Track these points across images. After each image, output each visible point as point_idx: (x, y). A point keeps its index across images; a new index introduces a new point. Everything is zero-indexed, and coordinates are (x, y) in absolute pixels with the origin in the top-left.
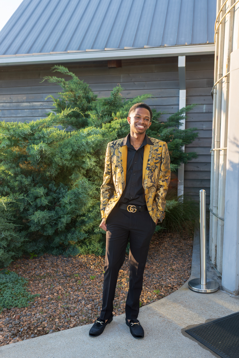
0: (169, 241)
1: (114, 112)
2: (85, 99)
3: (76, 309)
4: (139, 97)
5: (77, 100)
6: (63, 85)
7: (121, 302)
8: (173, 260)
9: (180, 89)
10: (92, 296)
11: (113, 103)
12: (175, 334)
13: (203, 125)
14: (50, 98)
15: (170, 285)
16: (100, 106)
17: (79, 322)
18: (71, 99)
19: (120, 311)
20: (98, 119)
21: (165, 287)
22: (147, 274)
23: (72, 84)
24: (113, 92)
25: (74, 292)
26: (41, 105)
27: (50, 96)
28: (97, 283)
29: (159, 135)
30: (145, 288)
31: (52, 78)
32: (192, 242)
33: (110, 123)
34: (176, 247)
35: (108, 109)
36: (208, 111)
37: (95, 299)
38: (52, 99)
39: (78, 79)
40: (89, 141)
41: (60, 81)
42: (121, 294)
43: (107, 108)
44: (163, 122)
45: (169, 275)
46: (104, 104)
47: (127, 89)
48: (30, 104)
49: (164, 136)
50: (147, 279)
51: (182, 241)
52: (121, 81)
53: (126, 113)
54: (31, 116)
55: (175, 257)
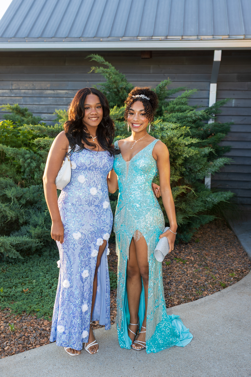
0: (211, 231)
3: (171, 290)
6: (108, 76)
7: (206, 283)
8: (225, 248)
10: (178, 279)
13: (231, 119)
15: (239, 270)
19: (210, 291)
21: (236, 271)
26: (66, 93)
28: (174, 268)
29: (202, 129)
31: (99, 68)
32: (232, 232)
34: (221, 236)
36: (237, 106)
37: (182, 281)
42: (202, 277)
47: (157, 80)
48: (54, 91)
50: (215, 264)
51: (223, 231)
52: (151, 72)
53: (177, 107)
54: (55, 104)
55: (226, 245)
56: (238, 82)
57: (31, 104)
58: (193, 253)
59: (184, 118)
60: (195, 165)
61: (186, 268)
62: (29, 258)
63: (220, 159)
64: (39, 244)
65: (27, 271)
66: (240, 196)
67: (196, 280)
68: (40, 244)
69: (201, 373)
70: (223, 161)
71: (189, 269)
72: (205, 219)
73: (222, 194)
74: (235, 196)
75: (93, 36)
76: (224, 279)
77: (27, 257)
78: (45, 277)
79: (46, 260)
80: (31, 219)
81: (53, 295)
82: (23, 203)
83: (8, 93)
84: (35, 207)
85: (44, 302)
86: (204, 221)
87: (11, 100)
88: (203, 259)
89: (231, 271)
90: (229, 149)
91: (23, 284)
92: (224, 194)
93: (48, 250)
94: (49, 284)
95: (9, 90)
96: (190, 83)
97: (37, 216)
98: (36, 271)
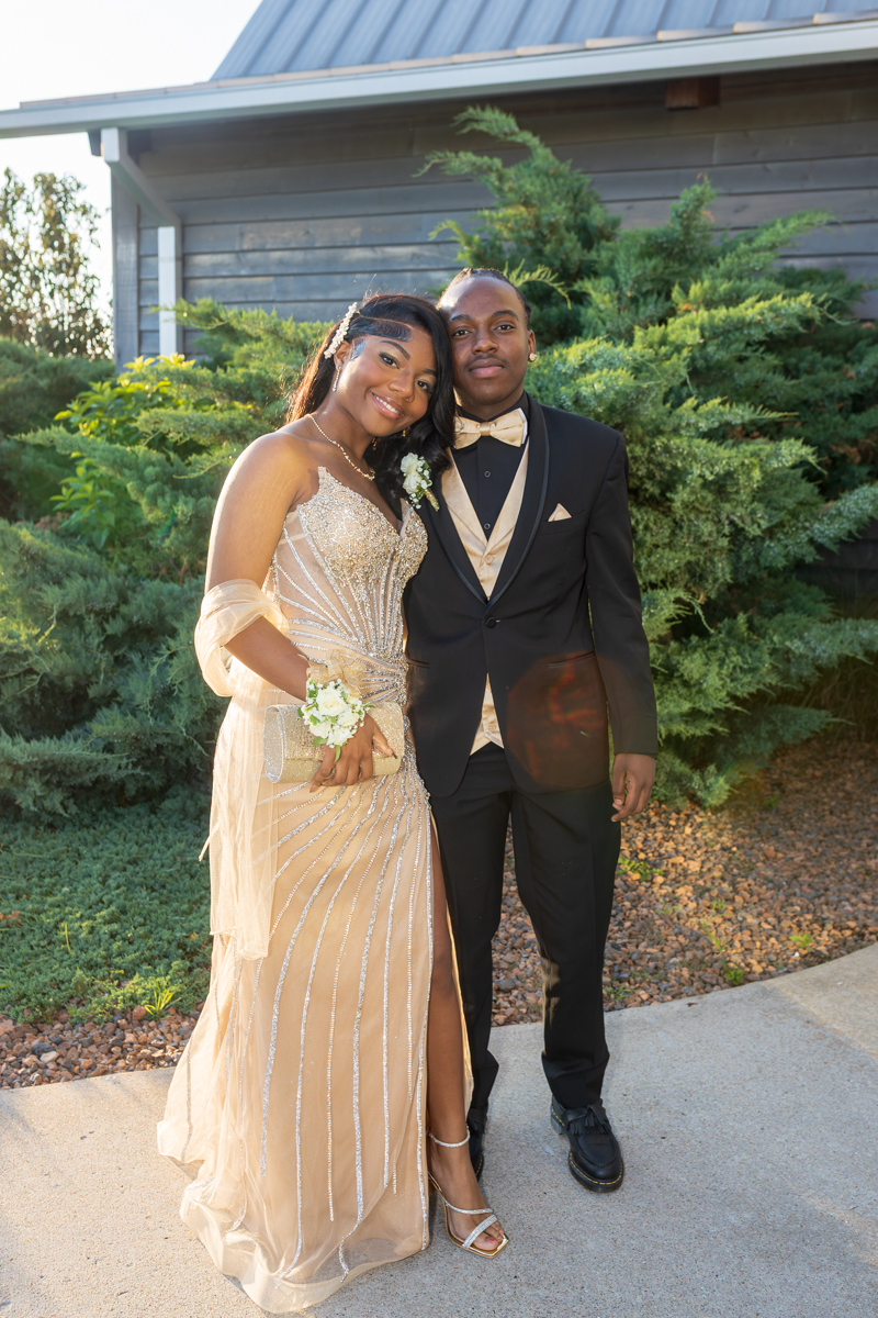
0: (863, 771)
1: (680, 285)
2: (573, 234)
3: (516, 970)
4: (779, 226)
5: (544, 236)
6: (497, 183)
7: (671, 961)
11: (676, 250)
12: (857, 1085)
14: (448, 231)
15: (852, 924)
16: (629, 259)
17: (524, 1010)
18: (524, 233)
19: (665, 990)
20: (619, 310)
21: (834, 928)
22: (771, 877)
23: (530, 176)
24: (679, 205)
25: (511, 915)
26: (414, 255)
27: (449, 223)
29: (852, 373)
30: (760, 924)
31: (457, 157)
33: (663, 326)
35: (660, 270)
38: (455, 234)
39: (552, 158)
40: (584, 393)
41: (485, 167)
42: (674, 938)
43: (655, 269)
44: (872, 320)
45: (853, 888)
46: (646, 254)
47: (735, 191)
48: (375, 252)
49: (870, 375)
50: (769, 894)
52: (715, 160)
53: (724, 286)
57: (299, 298)
58: (718, 847)
59: (737, 329)
60: (753, 512)
61: (632, 898)
63: (866, 488)
67: (644, 944)
68: (134, 771)
70: (874, 495)
71: (644, 903)
72: (792, 723)
73: (856, 628)
76: (762, 952)
78: (103, 883)
79: (158, 825)
80: (124, 686)
81: (87, 942)
82: (113, 632)
83: (228, 265)
85: (46, 961)
86: (788, 731)
87: (239, 287)
88: (735, 871)
89: (816, 926)
91: (24, 896)
92: (863, 628)
95: (233, 256)
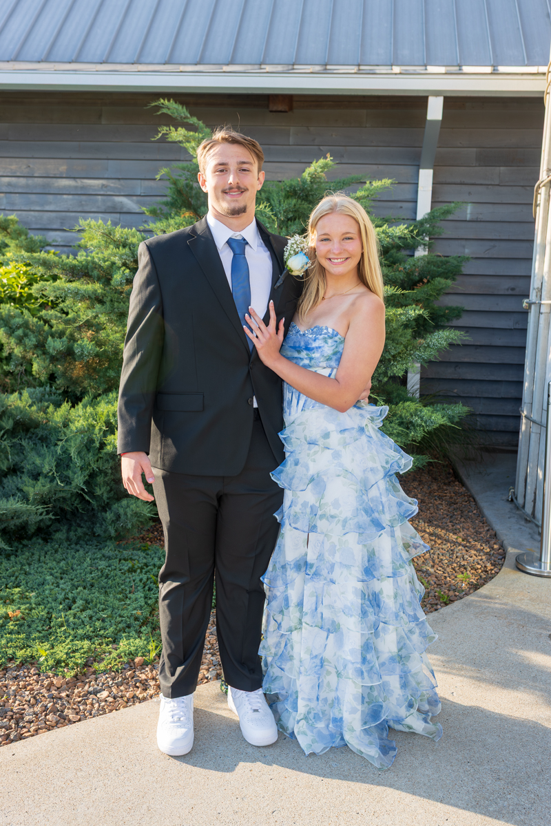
8: (450, 522)
9: (418, 167)
13: (464, 247)
15: (479, 567)
21: (471, 569)
26: (103, 185)
29: (401, 268)
31: (176, 130)
32: (464, 489)
34: (440, 498)
36: (477, 218)
41: (190, 138)
47: (303, 161)
48: (76, 182)
51: (445, 487)
52: (291, 142)
54: (79, 210)
55: (451, 517)
56: (479, 166)
57: (23, 208)
62: (21, 546)
63: (441, 332)
64: (44, 517)
65: (17, 574)
66: (483, 413)
68: (47, 517)
69: (396, 779)
70: (447, 336)
73: (443, 409)
74: (472, 415)
75: (163, 62)
76: (447, 585)
77: (16, 544)
78: (58, 586)
79: (60, 549)
80: (25, 462)
81: (74, 624)
82: (7, 428)
84: (34, 436)
85: (54, 639)
89: (462, 569)
90: (458, 312)
91: (8, 601)
92: (448, 409)
93: (64, 529)
94: (67, 601)
96: (375, 167)
97: (40, 455)
98: (37, 572)
